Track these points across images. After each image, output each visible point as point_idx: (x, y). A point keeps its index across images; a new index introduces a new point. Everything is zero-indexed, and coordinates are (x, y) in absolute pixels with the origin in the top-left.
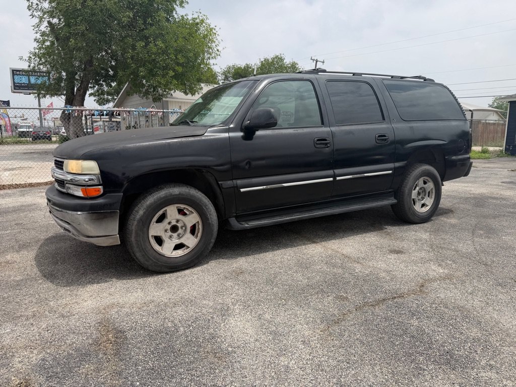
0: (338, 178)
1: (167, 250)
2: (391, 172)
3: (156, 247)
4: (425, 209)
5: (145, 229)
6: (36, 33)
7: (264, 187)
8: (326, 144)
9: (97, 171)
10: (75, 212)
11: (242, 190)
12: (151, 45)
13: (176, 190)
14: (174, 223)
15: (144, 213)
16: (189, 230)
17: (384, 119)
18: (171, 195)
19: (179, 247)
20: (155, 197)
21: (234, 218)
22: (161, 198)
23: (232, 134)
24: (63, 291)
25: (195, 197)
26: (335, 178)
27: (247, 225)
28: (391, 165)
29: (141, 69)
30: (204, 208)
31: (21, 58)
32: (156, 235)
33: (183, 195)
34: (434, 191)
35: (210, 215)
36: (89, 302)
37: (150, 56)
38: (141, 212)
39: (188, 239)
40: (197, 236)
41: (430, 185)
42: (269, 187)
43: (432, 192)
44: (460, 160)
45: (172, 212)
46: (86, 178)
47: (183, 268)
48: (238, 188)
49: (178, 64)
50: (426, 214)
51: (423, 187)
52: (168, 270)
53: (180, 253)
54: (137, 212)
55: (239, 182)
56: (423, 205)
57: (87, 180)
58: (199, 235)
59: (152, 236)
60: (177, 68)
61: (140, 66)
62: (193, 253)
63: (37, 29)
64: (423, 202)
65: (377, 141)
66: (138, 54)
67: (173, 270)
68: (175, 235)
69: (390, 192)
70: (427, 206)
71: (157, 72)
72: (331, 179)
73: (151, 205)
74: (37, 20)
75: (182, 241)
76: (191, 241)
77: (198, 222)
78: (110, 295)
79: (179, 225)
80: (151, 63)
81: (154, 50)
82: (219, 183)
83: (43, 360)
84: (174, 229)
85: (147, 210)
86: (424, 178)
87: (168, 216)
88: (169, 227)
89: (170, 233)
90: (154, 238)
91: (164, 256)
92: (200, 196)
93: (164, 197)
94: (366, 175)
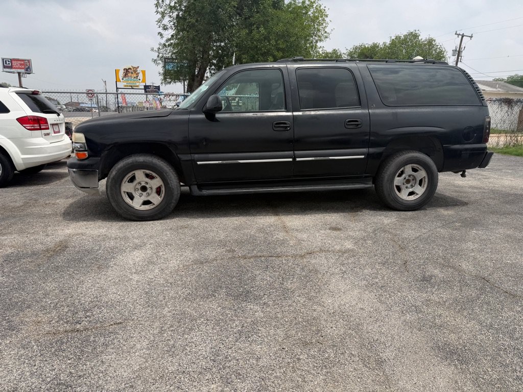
0: (298, 159)
1: (137, 204)
2: (363, 157)
3: (128, 200)
4: (412, 198)
5: (117, 186)
6: (159, 27)
7: (220, 162)
8: (286, 127)
9: (84, 141)
10: (72, 169)
11: (199, 163)
12: (254, 32)
13: (141, 159)
14: (143, 184)
15: (116, 174)
16: (154, 190)
17: (360, 104)
18: (137, 162)
19: (146, 203)
20: (125, 162)
21: (196, 186)
22: (129, 164)
23: (192, 116)
24: (65, 223)
25: (156, 165)
26: (294, 159)
27: (205, 192)
28: (365, 150)
29: (244, 56)
30: (164, 174)
31: (152, 50)
32: (127, 191)
33: (146, 162)
34: (427, 180)
35: (170, 181)
36: (70, 231)
37: (253, 43)
38: (114, 173)
39: (154, 197)
40: (161, 197)
41: (422, 174)
42: (224, 162)
43: (425, 181)
44: (466, 150)
45: (140, 175)
46: (78, 145)
47: (148, 219)
48: (195, 161)
49: (278, 50)
50: (413, 202)
51: (411, 175)
52: (136, 219)
53: (147, 207)
54: (112, 173)
55: (196, 156)
56: (411, 194)
57: (79, 147)
58: (163, 195)
59: (124, 192)
60: (276, 53)
61: (243, 54)
62: (156, 208)
63: (159, 24)
64: (411, 190)
65: (347, 126)
66: (242, 41)
67: (140, 219)
68: (145, 193)
69: (366, 177)
70: (417, 194)
71: (259, 57)
72: (291, 160)
73: (121, 168)
74: (159, 16)
75: (149, 198)
76: (156, 200)
77: (161, 185)
78: (87, 228)
79: (148, 186)
80: (254, 50)
81: (257, 36)
82: (178, 155)
83: (12, 253)
84: (144, 189)
85: (118, 171)
86: (413, 165)
87: (137, 178)
88: (139, 187)
89: (140, 192)
90: (126, 194)
91: (133, 208)
92: (162, 165)
93: (131, 163)
94: (331, 158)
